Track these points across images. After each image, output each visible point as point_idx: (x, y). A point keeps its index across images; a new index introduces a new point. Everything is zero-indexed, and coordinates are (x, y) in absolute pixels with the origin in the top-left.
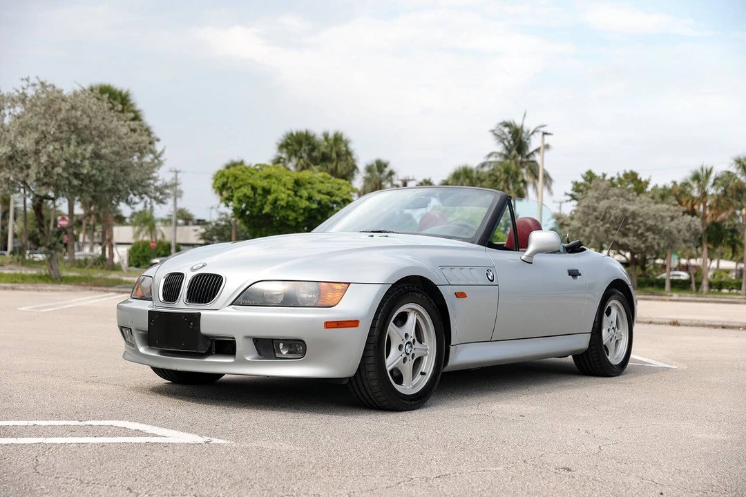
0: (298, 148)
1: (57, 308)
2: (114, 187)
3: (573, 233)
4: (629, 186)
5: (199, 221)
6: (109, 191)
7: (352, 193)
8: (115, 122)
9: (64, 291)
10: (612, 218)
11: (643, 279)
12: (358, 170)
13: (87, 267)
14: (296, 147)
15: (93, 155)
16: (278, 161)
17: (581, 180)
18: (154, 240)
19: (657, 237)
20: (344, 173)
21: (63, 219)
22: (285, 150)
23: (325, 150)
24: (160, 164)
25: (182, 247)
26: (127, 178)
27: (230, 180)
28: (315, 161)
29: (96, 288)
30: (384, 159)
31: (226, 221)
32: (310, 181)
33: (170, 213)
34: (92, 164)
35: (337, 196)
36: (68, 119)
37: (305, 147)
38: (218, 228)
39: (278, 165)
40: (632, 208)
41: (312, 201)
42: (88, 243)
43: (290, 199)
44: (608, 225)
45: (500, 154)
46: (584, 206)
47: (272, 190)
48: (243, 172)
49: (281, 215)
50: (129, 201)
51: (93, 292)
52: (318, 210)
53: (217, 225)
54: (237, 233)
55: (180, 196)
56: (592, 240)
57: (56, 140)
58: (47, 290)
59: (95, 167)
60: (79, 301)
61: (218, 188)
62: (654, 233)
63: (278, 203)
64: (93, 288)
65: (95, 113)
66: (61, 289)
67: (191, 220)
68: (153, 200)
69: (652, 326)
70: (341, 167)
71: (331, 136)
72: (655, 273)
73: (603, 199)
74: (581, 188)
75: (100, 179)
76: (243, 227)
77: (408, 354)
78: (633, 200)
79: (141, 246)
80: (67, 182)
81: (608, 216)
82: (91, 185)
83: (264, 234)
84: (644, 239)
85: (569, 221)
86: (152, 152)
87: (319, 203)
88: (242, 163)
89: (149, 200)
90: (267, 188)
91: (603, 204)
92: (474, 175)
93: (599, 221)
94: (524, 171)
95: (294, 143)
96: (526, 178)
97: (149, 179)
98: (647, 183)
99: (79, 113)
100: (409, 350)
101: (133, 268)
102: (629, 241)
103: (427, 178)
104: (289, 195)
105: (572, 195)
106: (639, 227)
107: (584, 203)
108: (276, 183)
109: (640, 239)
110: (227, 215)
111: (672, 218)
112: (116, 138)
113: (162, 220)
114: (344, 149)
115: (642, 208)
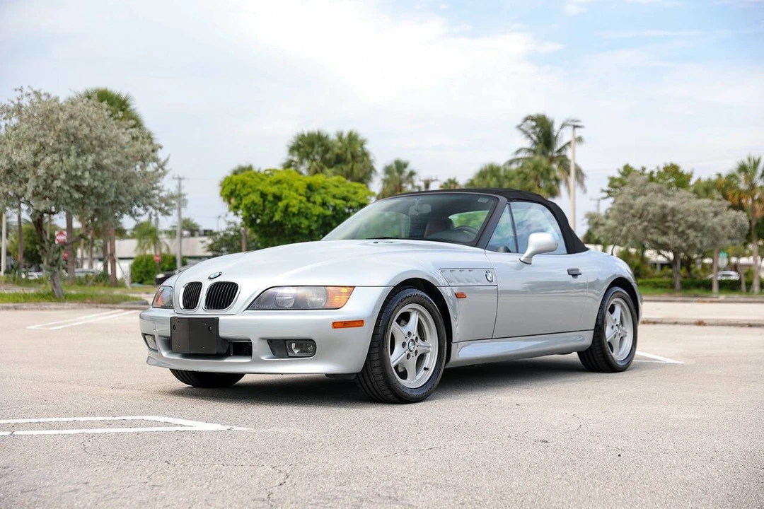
0: (310, 150)
1: (66, 326)
2: (116, 199)
3: (608, 233)
4: (671, 181)
5: (206, 231)
6: (112, 203)
7: (368, 197)
8: (115, 131)
9: (69, 309)
10: (650, 216)
11: (688, 280)
12: (375, 171)
13: (88, 284)
14: (308, 149)
15: (94, 166)
16: (288, 165)
17: (618, 176)
18: (158, 253)
19: (700, 234)
20: (361, 175)
21: (61, 234)
22: (296, 153)
23: (339, 152)
24: (165, 173)
25: (188, 261)
26: (130, 189)
27: (238, 187)
28: (328, 163)
29: (102, 305)
30: (403, 158)
31: (235, 231)
32: (324, 186)
33: (175, 224)
34: (93, 176)
35: (353, 201)
36: (67, 129)
37: (318, 149)
38: (226, 238)
39: (288, 170)
40: (671, 204)
41: (326, 207)
42: (86, 259)
43: (302, 205)
44: (646, 224)
45: (529, 150)
46: (620, 204)
47: (283, 196)
48: (252, 178)
49: (293, 222)
50: (134, 212)
51: (99, 310)
52: (333, 217)
53: (225, 235)
54: (248, 244)
55: (185, 205)
56: (630, 240)
57: (55, 152)
58: (50, 309)
59: (96, 178)
60: (86, 319)
61: (226, 195)
62: (696, 230)
63: (290, 209)
64: (99, 305)
65: (95, 121)
66: (65, 307)
67: (197, 230)
68: (158, 211)
69: (677, 327)
70: (358, 168)
71: (345, 136)
72: (702, 274)
73: (640, 195)
74: (616, 184)
75: (103, 191)
76: (255, 236)
77: (411, 351)
78: (673, 196)
79: (144, 260)
80: (69, 195)
81: (645, 213)
82: (92, 198)
83: (276, 243)
84: (685, 237)
85: (604, 221)
86: (155, 160)
87: (335, 208)
88: (250, 168)
89: (154, 212)
90: (278, 193)
91: (640, 201)
92: (502, 173)
93: (636, 219)
94: (555, 166)
95: (306, 145)
96: (558, 174)
97: (153, 189)
98: (689, 177)
99: (77, 122)
100: (413, 347)
101: (136, 285)
102: (669, 239)
103: (452, 178)
104: (301, 201)
105: (608, 192)
106: (680, 225)
107: (620, 201)
108: (287, 188)
109: (682, 237)
110: (235, 224)
111: (716, 214)
112: (118, 146)
113: (166, 232)
114: (360, 149)
115: (682, 203)
